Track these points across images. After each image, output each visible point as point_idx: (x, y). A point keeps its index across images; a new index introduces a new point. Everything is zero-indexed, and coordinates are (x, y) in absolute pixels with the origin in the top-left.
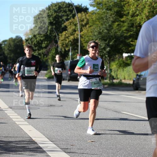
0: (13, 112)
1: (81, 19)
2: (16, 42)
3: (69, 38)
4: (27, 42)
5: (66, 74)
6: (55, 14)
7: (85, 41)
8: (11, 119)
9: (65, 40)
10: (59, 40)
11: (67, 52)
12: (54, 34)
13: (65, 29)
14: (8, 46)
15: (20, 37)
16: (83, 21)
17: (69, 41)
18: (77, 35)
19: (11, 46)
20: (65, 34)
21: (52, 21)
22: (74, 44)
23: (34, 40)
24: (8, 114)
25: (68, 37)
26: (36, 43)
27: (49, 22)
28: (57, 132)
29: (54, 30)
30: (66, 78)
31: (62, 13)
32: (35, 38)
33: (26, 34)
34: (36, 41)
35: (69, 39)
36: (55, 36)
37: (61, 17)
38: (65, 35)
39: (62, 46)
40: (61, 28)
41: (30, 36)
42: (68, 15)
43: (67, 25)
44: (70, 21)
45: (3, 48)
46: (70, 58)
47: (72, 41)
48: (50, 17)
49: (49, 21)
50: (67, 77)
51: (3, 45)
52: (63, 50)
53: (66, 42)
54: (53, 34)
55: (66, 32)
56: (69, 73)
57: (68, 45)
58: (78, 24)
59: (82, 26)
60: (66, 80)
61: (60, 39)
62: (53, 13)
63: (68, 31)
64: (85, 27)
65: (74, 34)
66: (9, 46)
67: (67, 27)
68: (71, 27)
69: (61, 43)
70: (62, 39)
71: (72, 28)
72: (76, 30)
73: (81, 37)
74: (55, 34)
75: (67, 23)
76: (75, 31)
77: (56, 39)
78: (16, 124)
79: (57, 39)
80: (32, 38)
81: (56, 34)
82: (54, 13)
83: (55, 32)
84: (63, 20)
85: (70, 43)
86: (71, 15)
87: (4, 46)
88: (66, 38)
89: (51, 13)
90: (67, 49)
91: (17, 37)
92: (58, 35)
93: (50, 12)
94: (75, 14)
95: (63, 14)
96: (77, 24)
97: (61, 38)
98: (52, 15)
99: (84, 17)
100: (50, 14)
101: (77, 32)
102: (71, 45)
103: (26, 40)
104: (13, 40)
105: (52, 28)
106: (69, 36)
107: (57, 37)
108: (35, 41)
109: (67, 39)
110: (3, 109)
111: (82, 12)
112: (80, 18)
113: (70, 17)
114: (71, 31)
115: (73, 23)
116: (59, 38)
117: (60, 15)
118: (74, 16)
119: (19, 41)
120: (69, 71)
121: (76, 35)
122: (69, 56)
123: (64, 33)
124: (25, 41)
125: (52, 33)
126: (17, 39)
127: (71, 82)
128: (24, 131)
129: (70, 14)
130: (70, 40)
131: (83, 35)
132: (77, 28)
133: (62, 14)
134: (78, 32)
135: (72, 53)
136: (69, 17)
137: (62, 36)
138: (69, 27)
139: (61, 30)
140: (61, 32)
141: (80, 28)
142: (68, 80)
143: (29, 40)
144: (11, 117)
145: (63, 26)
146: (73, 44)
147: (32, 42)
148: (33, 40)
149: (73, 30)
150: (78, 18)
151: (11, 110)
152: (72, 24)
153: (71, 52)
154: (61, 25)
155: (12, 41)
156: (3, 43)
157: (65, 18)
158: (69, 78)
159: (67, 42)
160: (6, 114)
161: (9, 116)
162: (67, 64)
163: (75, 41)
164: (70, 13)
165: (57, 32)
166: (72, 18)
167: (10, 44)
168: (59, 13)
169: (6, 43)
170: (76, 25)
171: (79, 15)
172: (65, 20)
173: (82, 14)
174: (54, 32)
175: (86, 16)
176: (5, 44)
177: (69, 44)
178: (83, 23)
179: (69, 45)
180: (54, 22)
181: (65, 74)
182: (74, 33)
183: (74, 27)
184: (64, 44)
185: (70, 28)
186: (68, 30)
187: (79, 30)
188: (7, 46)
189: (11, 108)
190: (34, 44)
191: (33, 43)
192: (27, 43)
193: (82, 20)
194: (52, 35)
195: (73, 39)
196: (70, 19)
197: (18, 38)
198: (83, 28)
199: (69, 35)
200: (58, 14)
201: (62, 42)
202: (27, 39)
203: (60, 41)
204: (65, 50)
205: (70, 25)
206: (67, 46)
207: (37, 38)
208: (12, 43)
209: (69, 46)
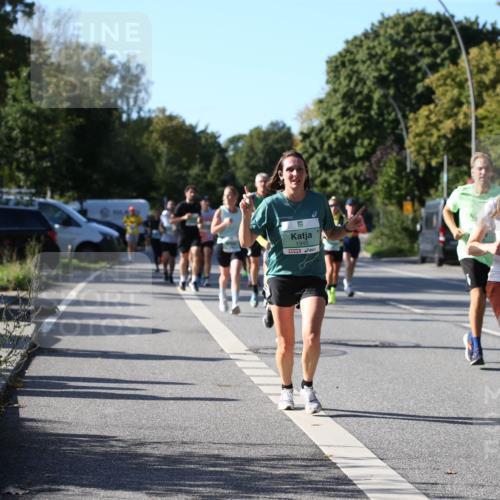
0: (263, 365)
1: (478, 66)
2: (270, 142)
3: (441, 126)
4: (308, 141)
5: (432, 243)
6: (393, 49)
7: (491, 141)
8: (255, 387)
9: (426, 133)
10: (408, 133)
11: (434, 173)
12: (393, 114)
13: (428, 97)
14: (248, 156)
15: (284, 125)
16: (485, 70)
17: (439, 137)
18: (466, 116)
19: (255, 153)
20: (426, 113)
21: (385, 73)
22: (455, 147)
23: (328, 133)
24: (247, 372)
25: (435, 125)
26: (334, 145)
27: (374, 77)
29: (391, 101)
30: (430, 255)
31: (418, 46)
32: (330, 130)
33: (304, 115)
34: (336, 139)
35: (439, 130)
36: (396, 122)
37: (414, 59)
38: (428, 117)
39: (419, 152)
40: (414, 95)
41: (316, 123)
42: (435, 54)
43: (434, 85)
44: (443, 71)
45: (231, 161)
46: (443, 189)
47: (449, 136)
48: (378, 62)
49: (376, 74)
50: (433, 252)
51: (231, 153)
52: (422, 165)
53: (429, 139)
54: (389, 114)
55: (432, 106)
56: (442, 238)
57: (438, 149)
58: (469, 83)
59: (483, 88)
60: (432, 261)
61: (410, 130)
62: (386, 47)
63: (436, 106)
64: (490, 92)
65: (456, 114)
66: (251, 154)
67: (433, 93)
68: (447, 91)
69: (413, 144)
70: (418, 131)
71: (449, 96)
72: (464, 100)
73: (479, 126)
74: (396, 115)
75: (432, 80)
76: (458, 103)
77: (398, 132)
78: (271, 402)
79: (402, 130)
80: (321, 130)
81: (400, 116)
82: (389, 48)
83: (394, 110)
84: (418, 69)
85: (444, 142)
86: (445, 54)
87: (234, 156)
88: (429, 127)
89: (383, 48)
90: (434, 163)
91: (274, 124)
92: (405, 117)
93: (380, 44)
94: (459, 47)
95: (419, 50)
96: (467, 80)
97: (414, 127)
98: (384, 54)
99: (488, 59)
100: (379, 51)
101: (465, 108)
102: (448, 149)
103: (302, 133)
104: (262, 136)
105: (385, 96)
106: (440, 122)
107: (402, 126)
108: (333, 137)
109: (434, 131)
110: (232, 357)
111: (485, 44)
112: (474, 63)
113: (443, 60)
114: (446, 106)
115: (453, 80)
116: (407, 129)
117: (410, 52)
118: (454, 58)
119: (281, 137)
120: (441, 234)
121: (461, 117)
122: (439, 183)
123: (424, 111)
124: (300, 138)
125: (385, 112)
126: (276, 133)
127: (446, 267)
128: (294, 425)
129: (442, 51)
130: (442, 132)
131: (485, 118)
132: (465, 94)
133: (416, 51)
134: (469, 107)
135: (451, 175)
136: (439, 60)
137: (416, 120)
138: (439, 92)
139: (414, 102)
140: (415, 110)
141: (476, 93)
142: (437, 260)
143: (313, 135)
144: (256, 380)
145: (420, 87)
146: (452, 144)
147: (322, 142)
148: (324, 134)
149: (452, 100)
150: (469, 61)
151: (255, 357)
152: (449, 81)
153: (448, 171)
154: (414, 84)
155: (259, 138)
156: (232, 147)
157: (425, 62)
158: (442, 256)
159: (434, 139)
160: (240, 371)
161: (248, 377)
162: (435, 210)
163: (460, 136)
164: (441, 46)
165: (400, 109)
166: (447, 62)
167: (252, 148)
168: (406, 48)
169: (240, 145)
170: (461, 85)
171: (474, 51)
172: (424, 67)
173: (482, 49)
174: (390, 109)
175: (493, 55)
176: (236, 149)
177: (438, 144)
178: (487, 78)
179: (441, 148)
180: (392, 77)
181: (428, 243)
182: (456, 110)
183: (456, 92)
184: (426, 145)
185: (444, 94)
186: (437, 101)
187: (472, 99)
188: (244, 154)
189: (256, 351)
190: (330, 146)
191: (326, 146)
192: (307, 144)
193: (481, 66)
194: (386, 117)
195: (451, 129)
196: (442, 65)
197: (276, 129)
198: (485, 95)
199: (441, 118)
200: (402, 50)
201: (417, 139)
202: (305, 131)
203: (411, 136)
204: (428, 165)
205: (445, 84)
206: (434, 152)
207: (338, 128)
208: (259, 146)
209: (442, 153)
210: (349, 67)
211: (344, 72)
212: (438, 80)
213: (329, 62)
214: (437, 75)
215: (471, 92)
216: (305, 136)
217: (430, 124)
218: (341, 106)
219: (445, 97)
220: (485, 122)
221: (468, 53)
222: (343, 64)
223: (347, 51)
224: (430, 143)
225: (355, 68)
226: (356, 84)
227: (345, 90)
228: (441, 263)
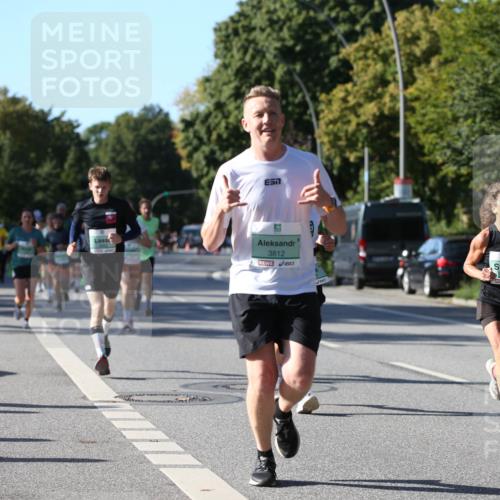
0: (137, 415)
1: (404, 34)
2: (143, 131)
3: (361, 111)
4: (191, 131)
5: (350, 259)
6: (299, 13)
7: (424, 127)
8: (128, 444)
9: (342, 119)
10: (318, 119)
11: (352, 170)
12: (300, 96)
13: (344, 74)
14: (114, 150)
15: (161, 110)
16: (415, 38)
17: (358, 125)
18: (394, 98)
19: (124, 147)
20: (342, 95)
21: (290, 43)
22: (379, 137)
23: (216, 121)
24: (118, 425)
25: (354, 110)
26: (225, 136)
27: (276, 49)
28: (316, 494)
29: (297, 79)
30: (347, 275)
31: (331, 9)
32: (220, 116)
33: (186, 99)
34: (227, 128)
35: (358, 116)
36: (304, 105)
37: (327, 26)
38: (344, 100)
39: (333, 144)
40: (327, 71)
41: (202, 108)
42: (353, 20)
43: (352, 58)
44: (363, 41)
45: (92, 156)
46: (363, 191)
47: (372, 123)
48: (281, 29)
49: (278, 45)
50: (352, 272)
51: (92, 146)
52: (337, 161)
53: (345, 127)
54: (295, 96)
55: (349, 86)
56: (362, 254)
57: (357, 140)
58: (397, 55)
59: (414, 62)
60: (350, 283)
61: (321, 116)
62: (291, 10)
63: (355, 85)
64: (423, 66)
65: (380, 96)
66: (118, 147)
67: (351, 68)
68: (368, 66)
69: (327, 134)
70: (331, 117)
71: (371, 71)
72: (390, 78)
73: (409, 109)
74: (304, 97)
75: (348, 50)
76: (382, 81)
77: (306, 118)
78: (149, 462)
79: (310, 116)
80: (208, 115)
81: (308, 99)
82: (295, 11)
83: (301, 90)
84: (333, 39)
85: (365, 131)
86: (366, 19)
87: (96, 149)
88: (347, 112)
89: (287, 11)
90: (352, 157)
91: (147, 109)
92: (315, 99)
93: (283, 6)
94: (384, 11)
95: (333, 14)
96: (393, 52)
97: (326, 112)
98: (289, 18)
99: (419, 25)
100: (281, 15)
101: (391, 88)
102: (371, 141)
103: (183, 121)
104: (132, 124)
105: (289, 73)
106: (360, 105)
107: (311, 111)
108: (223, 124)
109: (352, 118)
110: (96, 404)
111: (415, 7)
112: (400, 31)
113: (364, 27)
114: (367, 85)
115: (376, 51)
116: (317, 114)
117: (322, 17)
118: (377, 23)
119: (157, 126)
120: (361, 248)
121: (387, 99)
122: (358, 183)
123: (339, 92)
124: (180, 126)
125: (290, 92)
126: (150, 121)
127: (367, 290)
128: (179, 491)
129: (363, 15)
130: (363, 118)
131: (417, 99)
132: (392, 70)
133: (329, 16)
134: (397, 87)
135: (373, 172)
136: (358, 28)
137: (330, 102)
138: (358, 66)
139: (326, 80)
140: (328, 90)
141: (405, 69)
142: (356, 280)
143: (198, 122)
144: (129, 435)
145: (334, 62)
146: (375, 134)
147: (209, 132)
148: (212, 121)
149: (375, 78)
150: (395, 29)
151: (127, 406)
152: (370, 53)
153: (370, 168)
154: (327, 58)
155: (128, 127)
156: (93, 138)
157: (341, 29)
158: (362, 276)
159: (352, 128)
160: (109, 423)
161: (119, 431)
162: (353, 218)
163: (385, 124)
164: (360, 9)
165: (309, 90)
166: (369, 31)
167: (119, 140)
168: (315, 11)
169: (104, 135)
170: (385, 58)
171: (401, 16)
172: (340, 37)
173: (413, 13)
174: (296, 90)
175: (427, 21)
176: (99, 141)
177: (358, 134)
178: (418, 52)
179: (361, 139)
180: (298, 48)
181: (344, 259)
182: (380, 90)
183: (379, 66)
184: (342, 134)
185: (364, 70)
186: (355, 78)
187: (399, 77)
188: (109, 148)
189: (128, 398)
190: (219, 136)
191: (214, 136)
192: (191, 134)
193: (409, 35)
194: (291, 99)
195: (374, 115)
196: (363, 33)
197: (150, 115)
198: (415, 70)
199: (362, 100)
200: (312, 13)
201: (331, 126)
202: (188, 118)
203: (322, 123)
204: (345, 161)
205: (365, 57)
206: (352, 144)
207: (229, 113)
208: (128, 137)
209: (360, 145)
210: (244, 36)
211: (236, 43)
212: (357, 50)
213: (216, 30)
214: (356, 45)
215: (398, 66)
216: (188, 124)
217: (346, 109)
218: (232, 85)
219: (365, 73)
220: (416, 105)
221: (394, 19)
222: (236, 33)
223: (241, 14)
224: (347, 131)
225: (252, 37)
226: (253, 58)
227: (239, 64)
228: (361, 286)
